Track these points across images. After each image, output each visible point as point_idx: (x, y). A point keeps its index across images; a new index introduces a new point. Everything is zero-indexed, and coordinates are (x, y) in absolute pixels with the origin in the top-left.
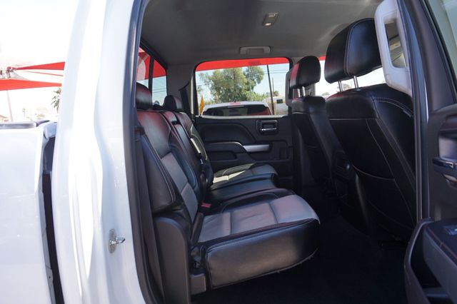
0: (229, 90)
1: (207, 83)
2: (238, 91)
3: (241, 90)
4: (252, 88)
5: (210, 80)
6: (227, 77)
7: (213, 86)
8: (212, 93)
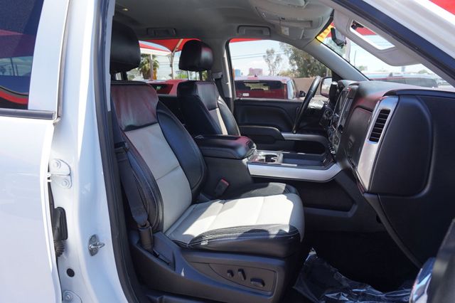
7: (292, 55)
8: (290, 63)
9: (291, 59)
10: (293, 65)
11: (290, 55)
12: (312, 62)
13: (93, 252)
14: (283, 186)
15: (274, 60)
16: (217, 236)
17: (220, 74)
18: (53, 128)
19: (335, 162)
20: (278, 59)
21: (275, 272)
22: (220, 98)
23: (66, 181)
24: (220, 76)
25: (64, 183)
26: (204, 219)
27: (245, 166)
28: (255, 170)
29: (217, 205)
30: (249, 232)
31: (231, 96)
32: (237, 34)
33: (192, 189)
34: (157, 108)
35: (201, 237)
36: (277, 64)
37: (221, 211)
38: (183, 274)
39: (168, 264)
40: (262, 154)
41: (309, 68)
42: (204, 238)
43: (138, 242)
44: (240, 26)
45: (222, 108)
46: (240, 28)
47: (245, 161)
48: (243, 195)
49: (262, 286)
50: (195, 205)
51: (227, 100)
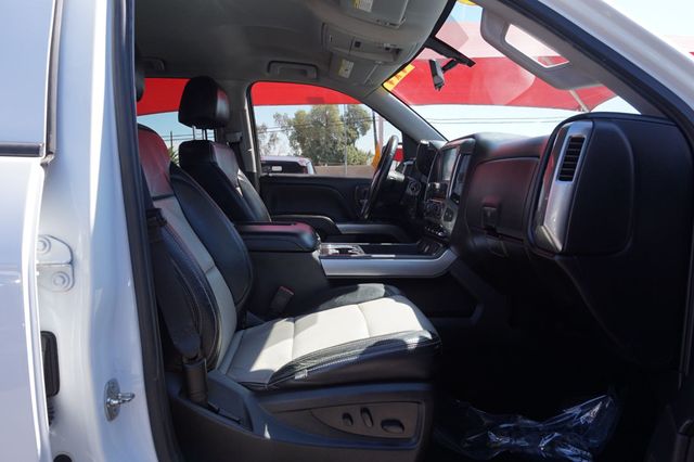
0: (318, 142)
1: (284, 129)
2: (331, 145)
3: (335, 143)
4: (353, 141)
5: (290, 124)
6: (317, 123)
7: (294, 134)
8: (291, 145)
9: (291, 139)
10: (296, 148)
11: (290, 134)
12: (322, 143)
13: (112, 413)
14: (381, 288)
15: (267, 141)
16: (323, 360)
17: (239, 135)
18: (41, 172)
19: (447, 246)
20: (273, 140)
21: (418, 403)
22: (240, 172)
23: (62, 274)
24: (239, 138)
25: (59, 281)
26: (273, 347)
27: (316, 262)
28: (334, 268)
29: (282, 326)
30: (374, 345)
31: (255, 171)
32: (267, 74)
33: (236, 304)
34: (171, 173)
35: (289, 369)
36: (272, 147)
37: (296, 333)
38: (267, 435)
39: (238, 422)
40: (332, 248)
41: (319, 152)
42: (299, 368)
43: (180, 393)
44: (273, 62)
45: (245, 188)
46: (273, 65)
47: (316, 254)
48: (321, 307)
49: (400, 430)
50: (241, 332)
51: (250, 175)
